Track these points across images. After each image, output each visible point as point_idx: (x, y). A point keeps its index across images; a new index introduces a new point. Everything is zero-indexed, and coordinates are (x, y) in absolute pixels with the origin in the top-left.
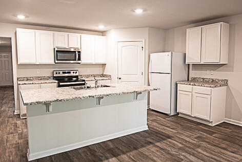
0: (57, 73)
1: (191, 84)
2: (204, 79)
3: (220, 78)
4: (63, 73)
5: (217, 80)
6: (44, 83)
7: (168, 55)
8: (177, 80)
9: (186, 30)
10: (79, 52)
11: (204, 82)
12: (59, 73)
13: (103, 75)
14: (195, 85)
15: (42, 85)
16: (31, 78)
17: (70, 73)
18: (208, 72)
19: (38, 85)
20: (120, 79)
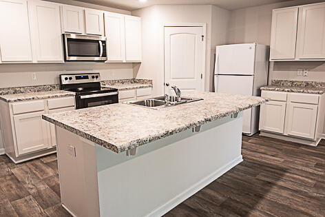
0: (66, 79)
1: (287, 90)
2: (293, 82)
3: (318, 81)
4: (77, 78)
5: (313, 84)
6: (53, 97)
7: (251, 48)
8: (260, 85)
9: (272, 11)
10: (104, 42)
11: (294, 86)
12: (70, 78)
13: (134, 81)
14: (292, 91)
15: (49, 100)
16: (22, 90)
17: (87, 77)
18: (300, 73)
19: (42, 101)
20: (167, 85)
